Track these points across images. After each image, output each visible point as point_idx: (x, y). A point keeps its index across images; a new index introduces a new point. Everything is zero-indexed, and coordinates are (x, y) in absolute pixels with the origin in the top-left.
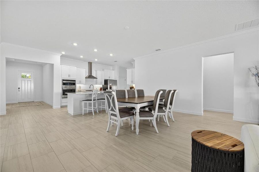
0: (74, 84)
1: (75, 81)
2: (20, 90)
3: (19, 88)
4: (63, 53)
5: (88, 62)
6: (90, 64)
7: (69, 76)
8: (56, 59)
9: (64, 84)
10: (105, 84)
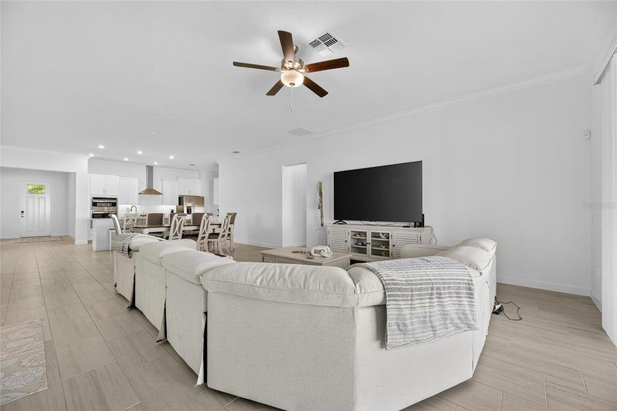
0: (114, 205)
1: (115, 199)
2: (25, 214)
3: (23, 212)
4: (92, 155)
5: (147, 166)
6: (150, 169)
7: (105, 191)
8: (79, 165)
9: (94, 204)
10: (179, 204)
